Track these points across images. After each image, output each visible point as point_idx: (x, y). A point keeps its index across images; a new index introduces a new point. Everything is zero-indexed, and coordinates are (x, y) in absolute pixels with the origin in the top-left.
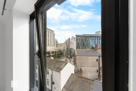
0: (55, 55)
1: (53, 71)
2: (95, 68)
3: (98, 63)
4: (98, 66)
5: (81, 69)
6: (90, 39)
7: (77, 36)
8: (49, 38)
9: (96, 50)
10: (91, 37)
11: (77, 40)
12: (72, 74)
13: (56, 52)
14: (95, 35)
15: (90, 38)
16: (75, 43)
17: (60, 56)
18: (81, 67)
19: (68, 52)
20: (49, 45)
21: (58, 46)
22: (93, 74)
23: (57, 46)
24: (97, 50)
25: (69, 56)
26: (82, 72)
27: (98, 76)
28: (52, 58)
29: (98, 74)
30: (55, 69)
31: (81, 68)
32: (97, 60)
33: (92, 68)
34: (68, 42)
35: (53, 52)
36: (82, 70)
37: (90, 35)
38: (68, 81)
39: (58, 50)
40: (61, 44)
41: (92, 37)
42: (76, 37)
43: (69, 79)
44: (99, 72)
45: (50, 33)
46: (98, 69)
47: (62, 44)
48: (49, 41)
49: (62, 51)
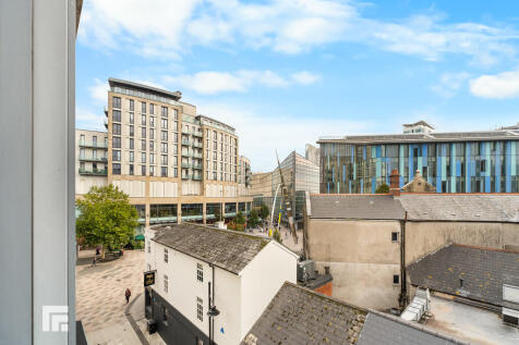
0: (239, 216)
1: (217, 269)
2: (384, 267)
3: (397, 246)
4: (399, 261)
5: (327, 269)
6: (374, 155)
7: (322, 143)
8: (219, 156)
9: (392, 196)
10: (378, 145)
11: (323, 159)
12: (287, 285)
13: (242, 205)
14: (399, 137)
15: (374, 150)
16: (317, 169)
17: (260, 219)
18: (329, 260)
19: (288, 206)
20: (219, 178)
21: (251, 183)
22: (376, 290)
23: (247, 184)
24: (396, 198)
25: (291, 220)
26: (331, 279)
27: (400, 301)
28: (222, 226)
29: (397, 291)
30: (222, 262)
31: (327, 264)
32: (394, 236)
33: (373, 266)
34: (290, 167)
35: (231, 207)
36: (332, 272)
37: (373, 137)
38: (271, 307)
39: (251, 200)
40: (264, 178)
41: (383, 147)
42: (318, 146)
43: (273, 300)
44: (404, 282)
45: (219, 136)
46: (399, 273)
47: (268, 174)
48: (219, 166)
49: (265, 200)
